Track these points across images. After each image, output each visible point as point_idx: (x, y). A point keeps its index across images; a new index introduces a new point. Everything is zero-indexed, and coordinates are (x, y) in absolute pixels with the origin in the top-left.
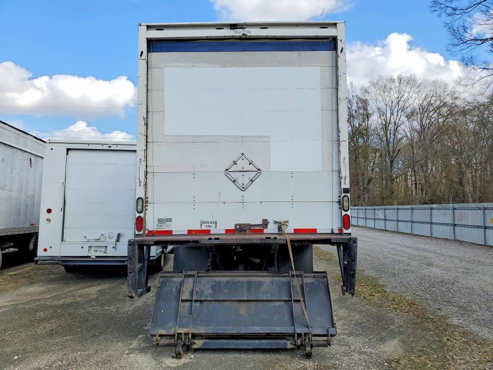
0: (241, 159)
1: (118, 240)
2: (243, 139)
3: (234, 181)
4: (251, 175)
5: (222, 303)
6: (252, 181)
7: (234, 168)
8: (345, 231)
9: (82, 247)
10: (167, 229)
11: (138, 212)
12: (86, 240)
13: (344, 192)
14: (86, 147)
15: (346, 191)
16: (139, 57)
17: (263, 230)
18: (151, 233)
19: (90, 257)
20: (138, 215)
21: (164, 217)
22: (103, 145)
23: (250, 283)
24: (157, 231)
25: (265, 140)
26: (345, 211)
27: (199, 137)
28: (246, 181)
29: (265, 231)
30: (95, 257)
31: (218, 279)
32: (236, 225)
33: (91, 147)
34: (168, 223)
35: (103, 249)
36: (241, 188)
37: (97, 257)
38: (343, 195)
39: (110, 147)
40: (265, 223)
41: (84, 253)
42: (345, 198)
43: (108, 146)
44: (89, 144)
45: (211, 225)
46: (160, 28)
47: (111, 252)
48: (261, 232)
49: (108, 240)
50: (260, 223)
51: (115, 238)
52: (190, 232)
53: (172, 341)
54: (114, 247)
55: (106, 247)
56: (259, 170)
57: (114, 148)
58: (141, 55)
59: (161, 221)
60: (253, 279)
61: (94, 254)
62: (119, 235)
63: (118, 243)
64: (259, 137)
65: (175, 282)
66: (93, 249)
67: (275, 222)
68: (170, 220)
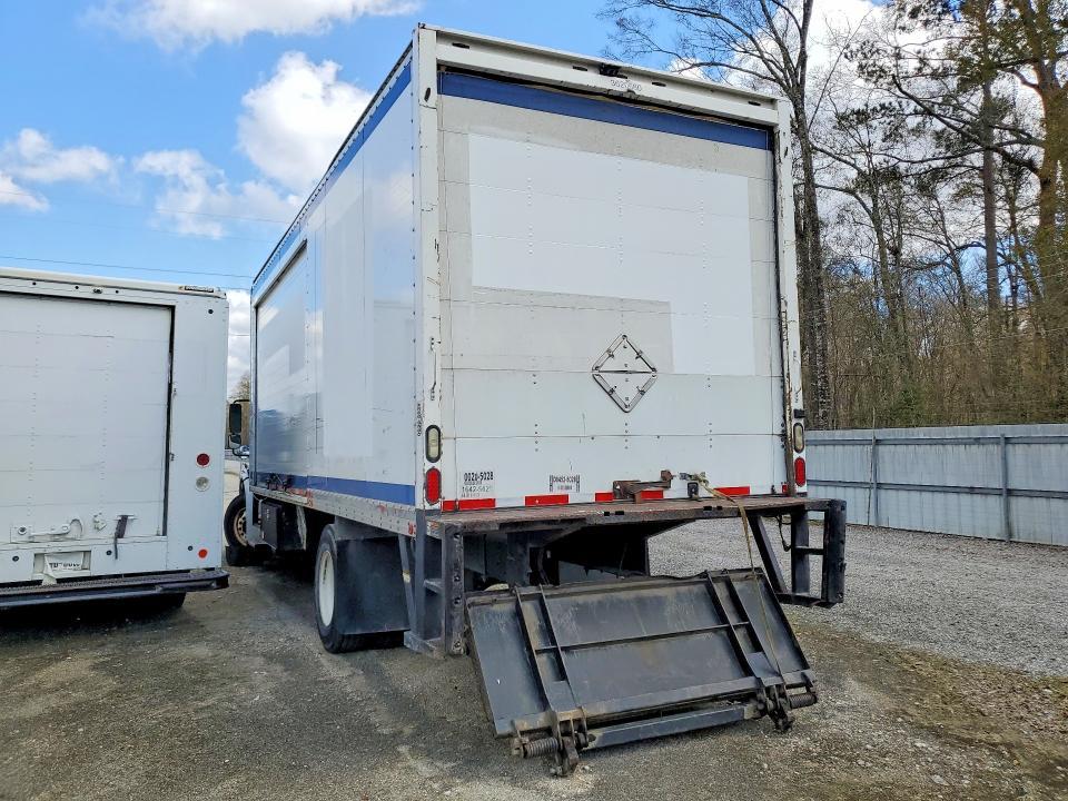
0: (622, 346)
1: (120, 534)
2: (622, 305)
3: (611, 393)
4: (641, 380)
5: (608, 647)
6: (642, 392)
7: (610, 365)
8: (799, 489)
9: (15, 559)
10: (483, 496)
11: (430, 459)
12: (24, 538)
13: (796, 417)
14: (27, 287)
15: (798, 414)
16: (423, 101)
17: (660, 494)
18: (452, 507)
19: (38, 582)
20: (429, 465)
21: (477, 470)
22: (77, 285)
23: (641, 601)
24: (461, 502)
25: (661, 309)
26: (798, 451)
27: (542, 294)
28: (633, 394)
29: (667, 494)
30: (54, 583)
31: (581, 599)
32: (615, 484)
33: (41, 289)
34: (487, 481)
35: (79, 560)
36: (623, 406)
37: (60, 581)
38: (794, 421)
39: (98, 292)
40: (667, 478)
41: (24, 572)
42: (798, 427)
43: (91, 289)
44: (35, 281)
45: (569, 484)
46: (461, 42)
47: (101, 566)
48: (658, 496)
49: (90, 533)
50: (657, 478)
51: (112, 529)
52: (530, 501)
53: (552, 741)
54: (109, 553)
55: (86, 553)
56: (654, 369)
57: (108, 295)
58: (427, 97)
59: (470, 478)
60: (645, 593)
61: (51, 574)
62: (123, 521)
63: (119, 540)
64: (651, 303)
65: (501, 615)
66: (48, 560)
67: (684, 476)
68: (489, 476)
